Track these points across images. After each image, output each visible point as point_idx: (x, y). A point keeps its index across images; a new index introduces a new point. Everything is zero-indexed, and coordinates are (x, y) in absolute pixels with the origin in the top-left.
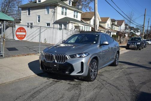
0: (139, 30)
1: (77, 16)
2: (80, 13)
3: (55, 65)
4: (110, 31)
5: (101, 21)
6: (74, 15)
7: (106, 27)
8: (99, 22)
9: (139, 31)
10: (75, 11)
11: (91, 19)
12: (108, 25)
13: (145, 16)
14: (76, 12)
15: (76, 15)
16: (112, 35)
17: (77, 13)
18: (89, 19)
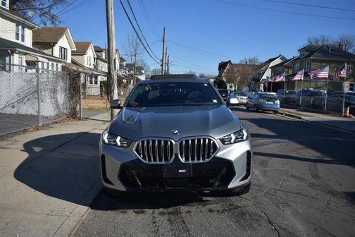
0: (143, 69)
1: (23, 36)
2: (31, 28)
3: (180, 171)
4: (95, 73)
5: (75, 50)
6: (17, 34)
7: (86, 65)
8: (72, 51)
9: (143, 71)
10: (18, 24)
11: (54, 46)
12: (89, 59)
13: (164, 41)
14: (20, 27)
15: (20, 33)
16: (101, 82)
17: (23, 28)
18: (51, 45)
